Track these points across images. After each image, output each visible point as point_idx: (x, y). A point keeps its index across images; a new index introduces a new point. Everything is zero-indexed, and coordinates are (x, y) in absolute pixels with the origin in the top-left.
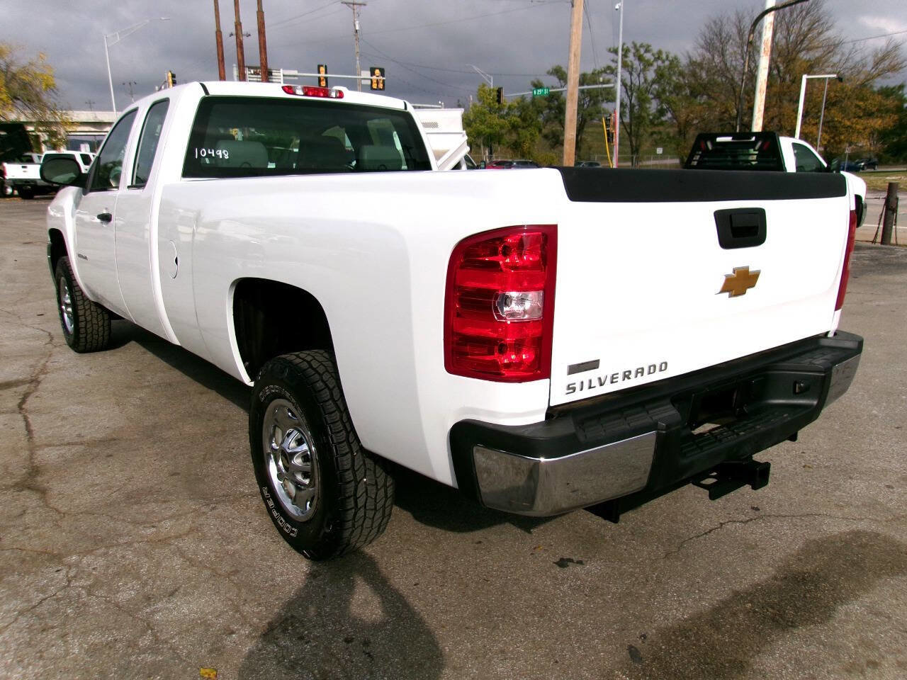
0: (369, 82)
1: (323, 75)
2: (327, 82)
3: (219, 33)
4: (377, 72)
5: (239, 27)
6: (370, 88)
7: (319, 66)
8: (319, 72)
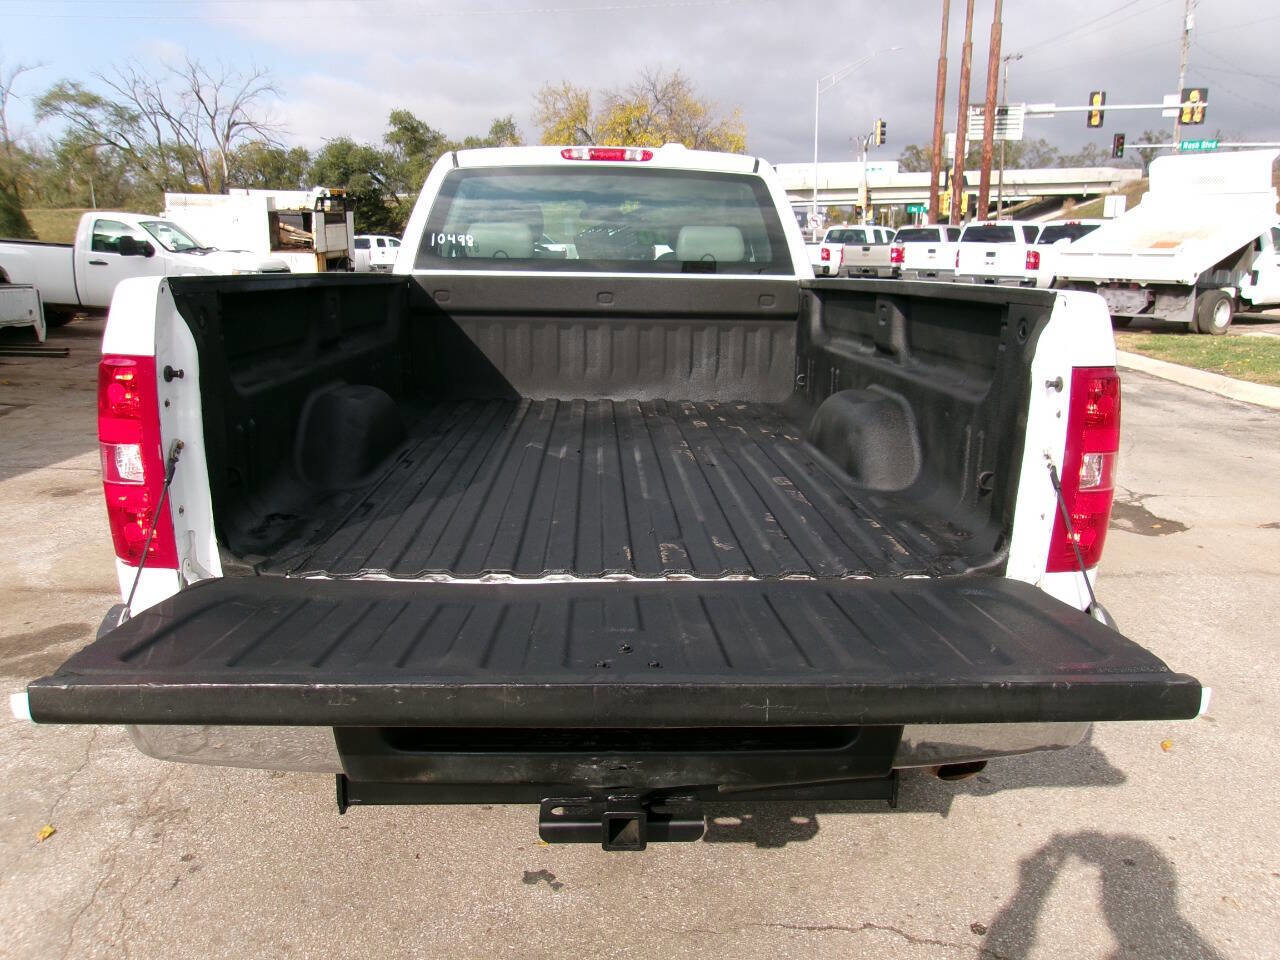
0: (1176, 113)
1: (1097, 106)
2: (1102, 117)
3: (943, 62)
4: (1195, 95)
5: (968, 49)
6: (1176, 121)
7: (1093, 95)
8: (1091, 103)
